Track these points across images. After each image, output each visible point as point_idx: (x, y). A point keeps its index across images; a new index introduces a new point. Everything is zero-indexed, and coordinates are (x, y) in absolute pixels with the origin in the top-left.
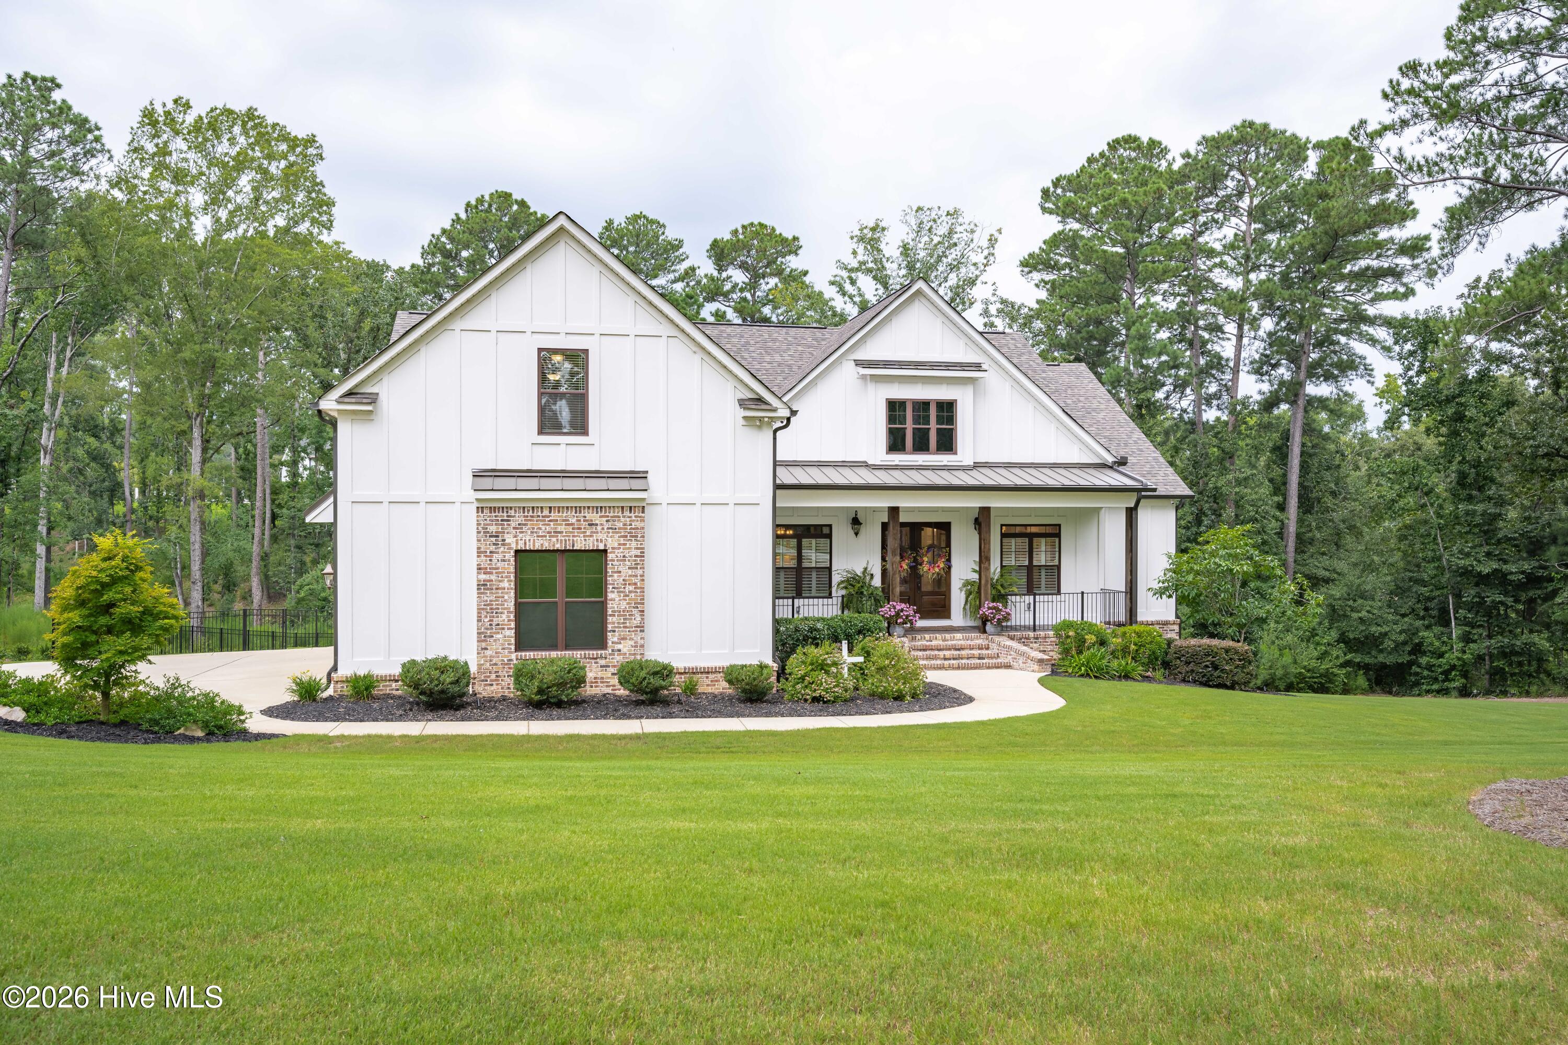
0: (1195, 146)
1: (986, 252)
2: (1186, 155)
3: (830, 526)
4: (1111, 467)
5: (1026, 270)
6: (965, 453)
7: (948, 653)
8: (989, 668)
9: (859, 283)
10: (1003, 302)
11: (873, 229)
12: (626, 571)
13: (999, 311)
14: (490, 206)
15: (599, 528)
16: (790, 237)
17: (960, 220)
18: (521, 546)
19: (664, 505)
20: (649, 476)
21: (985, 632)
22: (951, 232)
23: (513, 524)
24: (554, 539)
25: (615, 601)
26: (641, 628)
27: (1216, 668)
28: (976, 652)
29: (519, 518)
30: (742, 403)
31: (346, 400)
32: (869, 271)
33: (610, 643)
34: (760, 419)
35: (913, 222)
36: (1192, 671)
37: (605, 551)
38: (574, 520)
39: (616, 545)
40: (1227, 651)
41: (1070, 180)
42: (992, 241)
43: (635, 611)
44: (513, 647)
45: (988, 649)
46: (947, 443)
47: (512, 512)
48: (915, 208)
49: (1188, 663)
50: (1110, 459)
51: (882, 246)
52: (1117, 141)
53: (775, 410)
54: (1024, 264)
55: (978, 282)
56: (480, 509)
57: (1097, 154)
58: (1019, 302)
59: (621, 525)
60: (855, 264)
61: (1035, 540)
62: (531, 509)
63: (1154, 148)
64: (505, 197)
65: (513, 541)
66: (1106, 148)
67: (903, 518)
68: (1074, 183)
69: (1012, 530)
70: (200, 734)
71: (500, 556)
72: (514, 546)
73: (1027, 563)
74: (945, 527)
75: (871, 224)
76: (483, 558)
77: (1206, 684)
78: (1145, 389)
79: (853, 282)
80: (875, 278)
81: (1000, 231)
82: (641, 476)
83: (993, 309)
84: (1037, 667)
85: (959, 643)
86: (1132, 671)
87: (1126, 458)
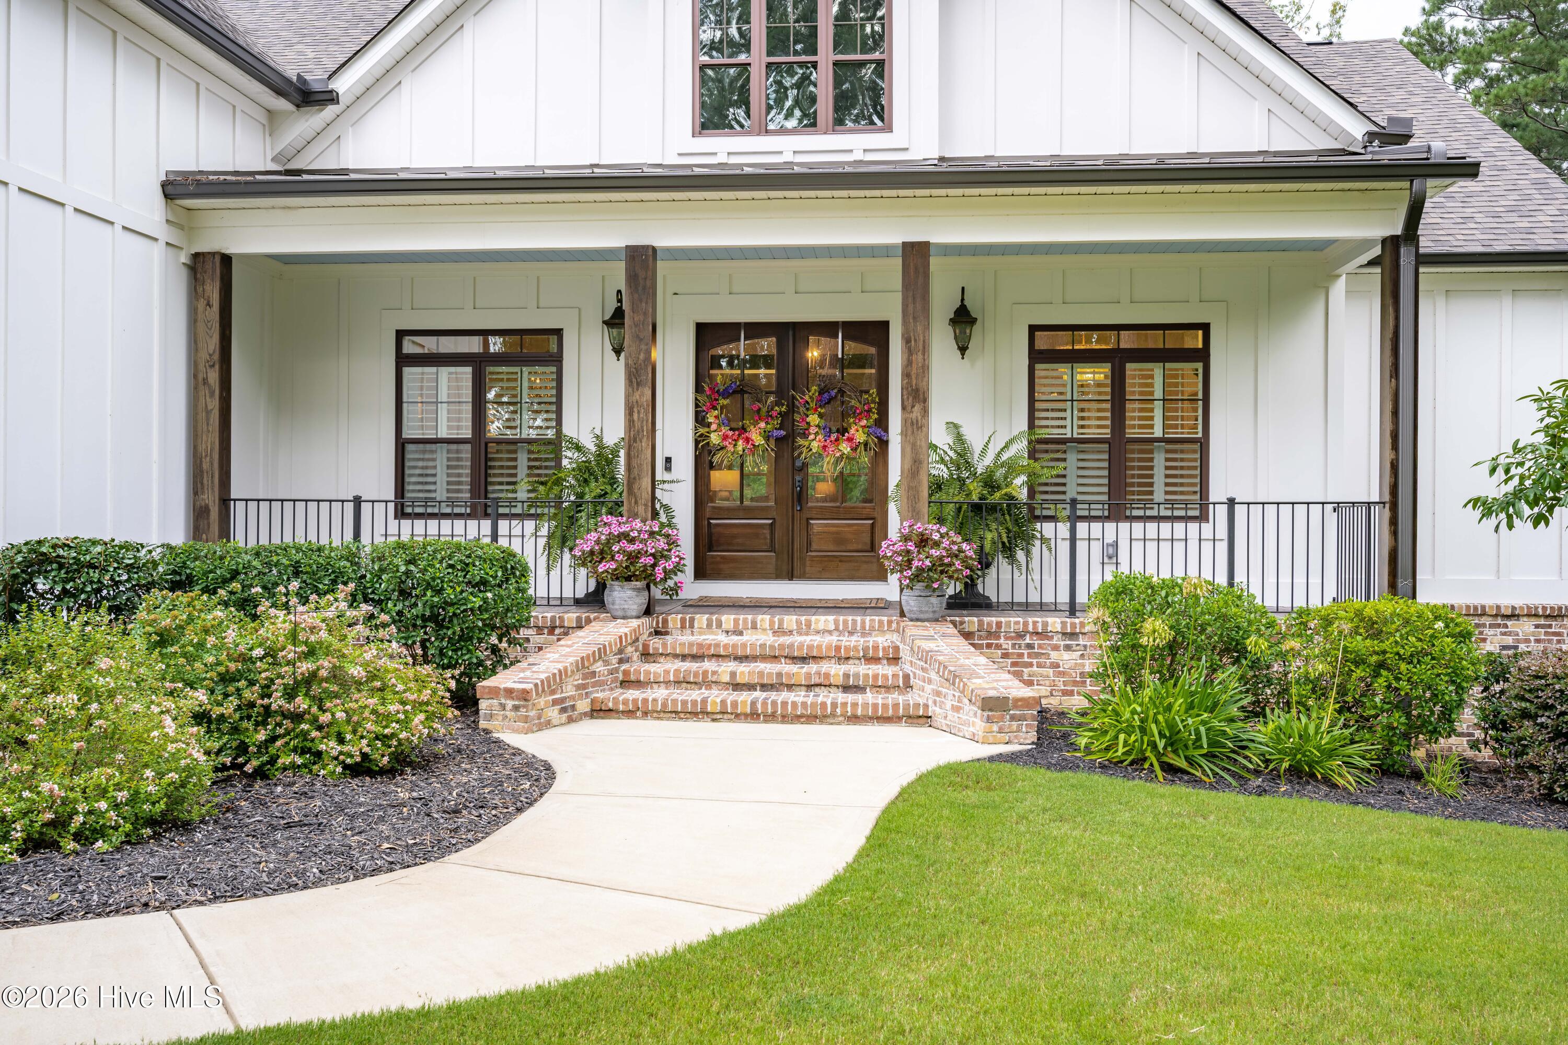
3: (558, 332)
6: (914, 129)
7: (744, 671)
8: (854, 719)
21: (900, 614)
28: (836, 670)
45: (895, 660)
46: (864, 101)
50: (1358, 130)
61: (1131, 368)
69: (1063, 343)
73: (1106, 433)
74: (873, 336)
84: (976, 722)
85: (817, 639)
86: (1330, 754)
87: (1408, 122)
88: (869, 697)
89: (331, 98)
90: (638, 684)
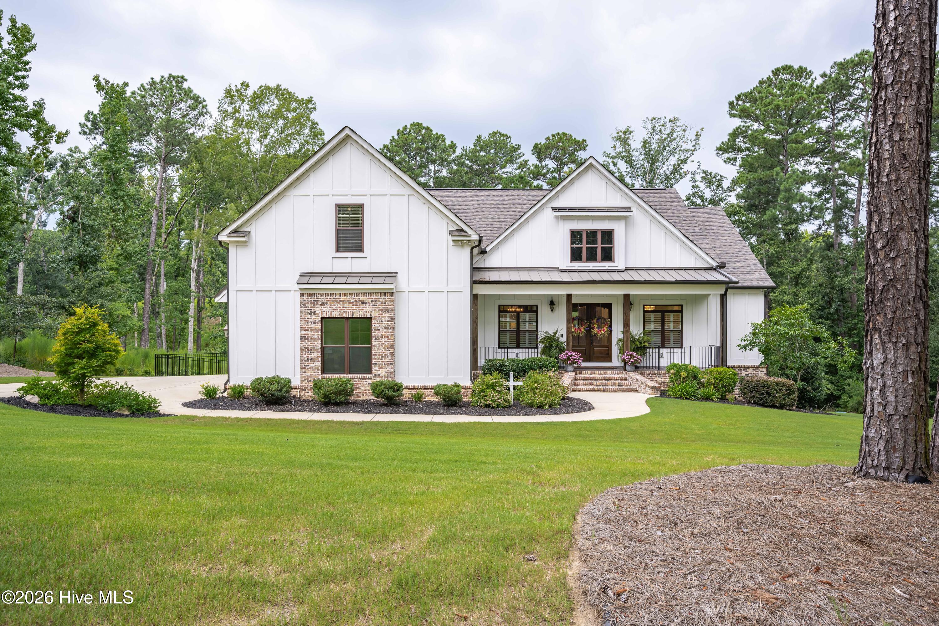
0: (830, 69)
1: (694, 143)
2: (824, 75)
3: (537, 306)
4: (715, 269)
5: (721, 152)
6: (619, 262)
7: (599, 382)
8: (623, 391)
9: (618, 165)
10: (704, 172)
11: (625, 133)
12: (382, 330)
13: (703, 178)
14: (410, 131)
15: (367, 305)
16: (581, 140)
17: (678, 124)
18: (324, 315)
19: (407, 292)
20: (398, 275)
21: (625, 370)
22: (672, 132)
23: (320, 303)
24: (342, 311)
25: (377, 347)
26: (392, 362)
27: (769, 394)
28: (617, 382)
29: (323, 299)
30: (452, 233)
31: (232, 235)
32: (623, 158)
33: (373, 371)
34: (462, 241)
35: (649, 127)
36: (754, 396)
37: (371, 318)
38: (353, 301)
39: (377, 315)
40: (778, 384)
41: (746, 95)
42: (698, 136)
43: (388, 353)
44: (320, 372)
45: (626, 380)
46: (608, 256)
47: (319, 296)
48: (650, 119)
49: (751, 392)
50: (714, 264)
51: (630, 143)
52: (778, 70)
53: (470, 236)
54: (719, 149)
55: (688, 161)
56: (302, 295)
57: (765, 79)
58: (714, 172)
59: (380, 303)
60: (613, 154)
61: (666, 314)
62: (330, 294)
63: (802, 72)
64: (418, 126)
65: (320, 312)
66: (771, 75)
67: (574, 301)
68: (748, 97)
69: (651, 308)
70: (127, 413)
71: (313, 321)
72: (320, 315)
73: (660, 329)
74: (609, 306)
75: (624, 130)
76: (303, 322)
77: (763, 405)
78: (791, 223)
79: (615, 164)
80: (626, 161)
81: (702, 130)
82: (393, 275)
83: (698, 177)
84: (650, 391)
85: (608, 376)
86: (713, 395)
87: (725, 263)
88: (623, 387)
89: (486, 252)
90: (578, 385)
